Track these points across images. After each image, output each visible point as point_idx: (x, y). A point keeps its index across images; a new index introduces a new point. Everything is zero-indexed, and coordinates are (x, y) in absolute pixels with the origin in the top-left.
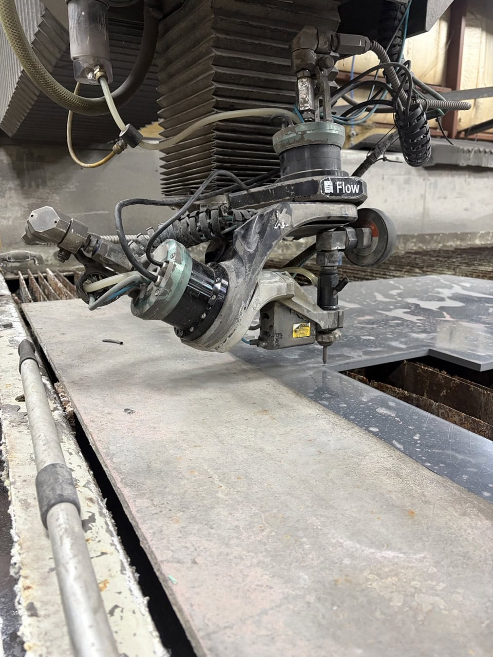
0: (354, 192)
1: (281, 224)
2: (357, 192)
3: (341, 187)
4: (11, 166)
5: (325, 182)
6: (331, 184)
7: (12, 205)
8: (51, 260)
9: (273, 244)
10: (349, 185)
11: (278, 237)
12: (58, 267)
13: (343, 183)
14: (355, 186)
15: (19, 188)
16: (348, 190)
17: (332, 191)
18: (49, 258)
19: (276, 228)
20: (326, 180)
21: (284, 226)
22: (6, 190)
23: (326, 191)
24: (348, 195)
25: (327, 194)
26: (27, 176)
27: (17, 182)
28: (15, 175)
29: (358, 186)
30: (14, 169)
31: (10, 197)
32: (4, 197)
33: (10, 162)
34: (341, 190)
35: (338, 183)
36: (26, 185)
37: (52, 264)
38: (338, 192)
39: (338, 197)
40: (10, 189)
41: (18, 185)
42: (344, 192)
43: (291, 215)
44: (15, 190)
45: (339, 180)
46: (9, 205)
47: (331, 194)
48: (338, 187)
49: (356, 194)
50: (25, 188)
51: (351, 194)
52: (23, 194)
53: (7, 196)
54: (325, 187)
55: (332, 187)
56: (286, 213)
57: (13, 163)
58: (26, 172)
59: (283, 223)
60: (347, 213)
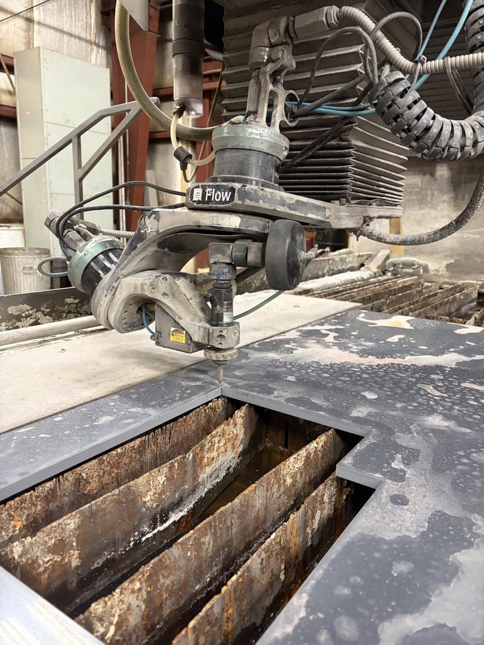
0: (223, 200)
1: (147, 228)
2: (228, 199)
3: (210, 195)
4: (450, 180)
5: (195, 189)
6: (201, 192)
7: (442, 217)
8: (442, 271)
9: (138, 245)
10: (219, 193)
11: (143, 240)
12: (448, 278)
13: (214, 190)
14: (226, 193)
15: (452, 200)
16: (218, 198)
17: (200, 199)
18: (441, 269)
19: (142, 231)
20: (196, 187)
21: (150, 230)
22: (440, 203)
23: (195, 199)
24: (217, 203)
25: (195, 201)
26: (462, 189)
27: (451, 195)
28: (452, 188)
29: (230, 193)
30: (452, 182)
31: (442, 209)
32: (436, 209)
33: (450, 176)
34: (210, 197)
35: (208, 190)
36: (460, 197)
37: (442, 275)
38: (206, 200)
39: (206, 206)
40: (444, 202)
41: (452, 198)
42: (213, 200)
43: (158, 221)
44: (449, 202)
45: (209, 187)
46: (439, 216)
47: (199, 202)
48: (207, 195)
49: (226, 202)
50: (458, 201)
51: (221, 202)
52: (455, 206)
53: (439, 208)
54: (194, 194)
55: (201, 195)
56: (155, 218)
57: (452, 177)
58: (463, 185)
59: (149, 228)
60: (220, 222)
